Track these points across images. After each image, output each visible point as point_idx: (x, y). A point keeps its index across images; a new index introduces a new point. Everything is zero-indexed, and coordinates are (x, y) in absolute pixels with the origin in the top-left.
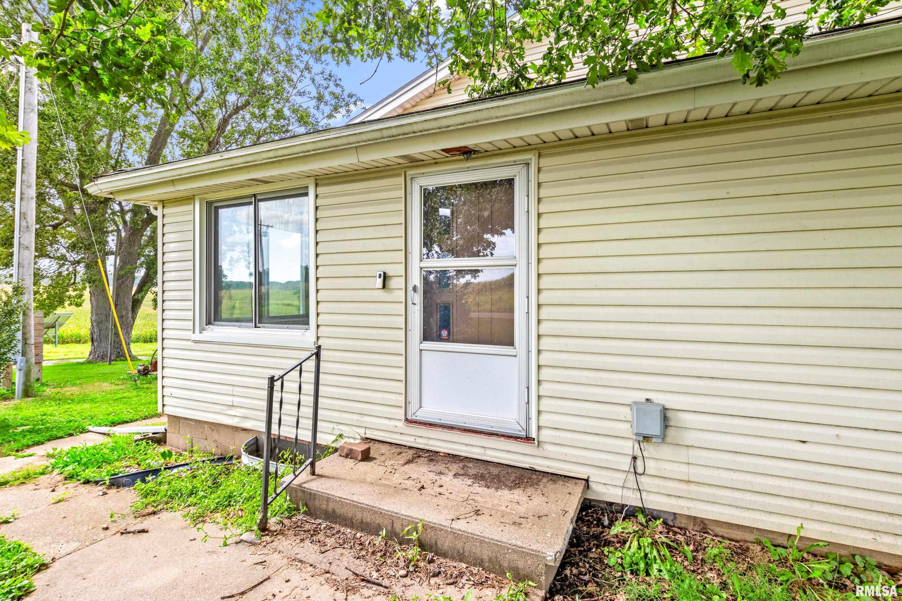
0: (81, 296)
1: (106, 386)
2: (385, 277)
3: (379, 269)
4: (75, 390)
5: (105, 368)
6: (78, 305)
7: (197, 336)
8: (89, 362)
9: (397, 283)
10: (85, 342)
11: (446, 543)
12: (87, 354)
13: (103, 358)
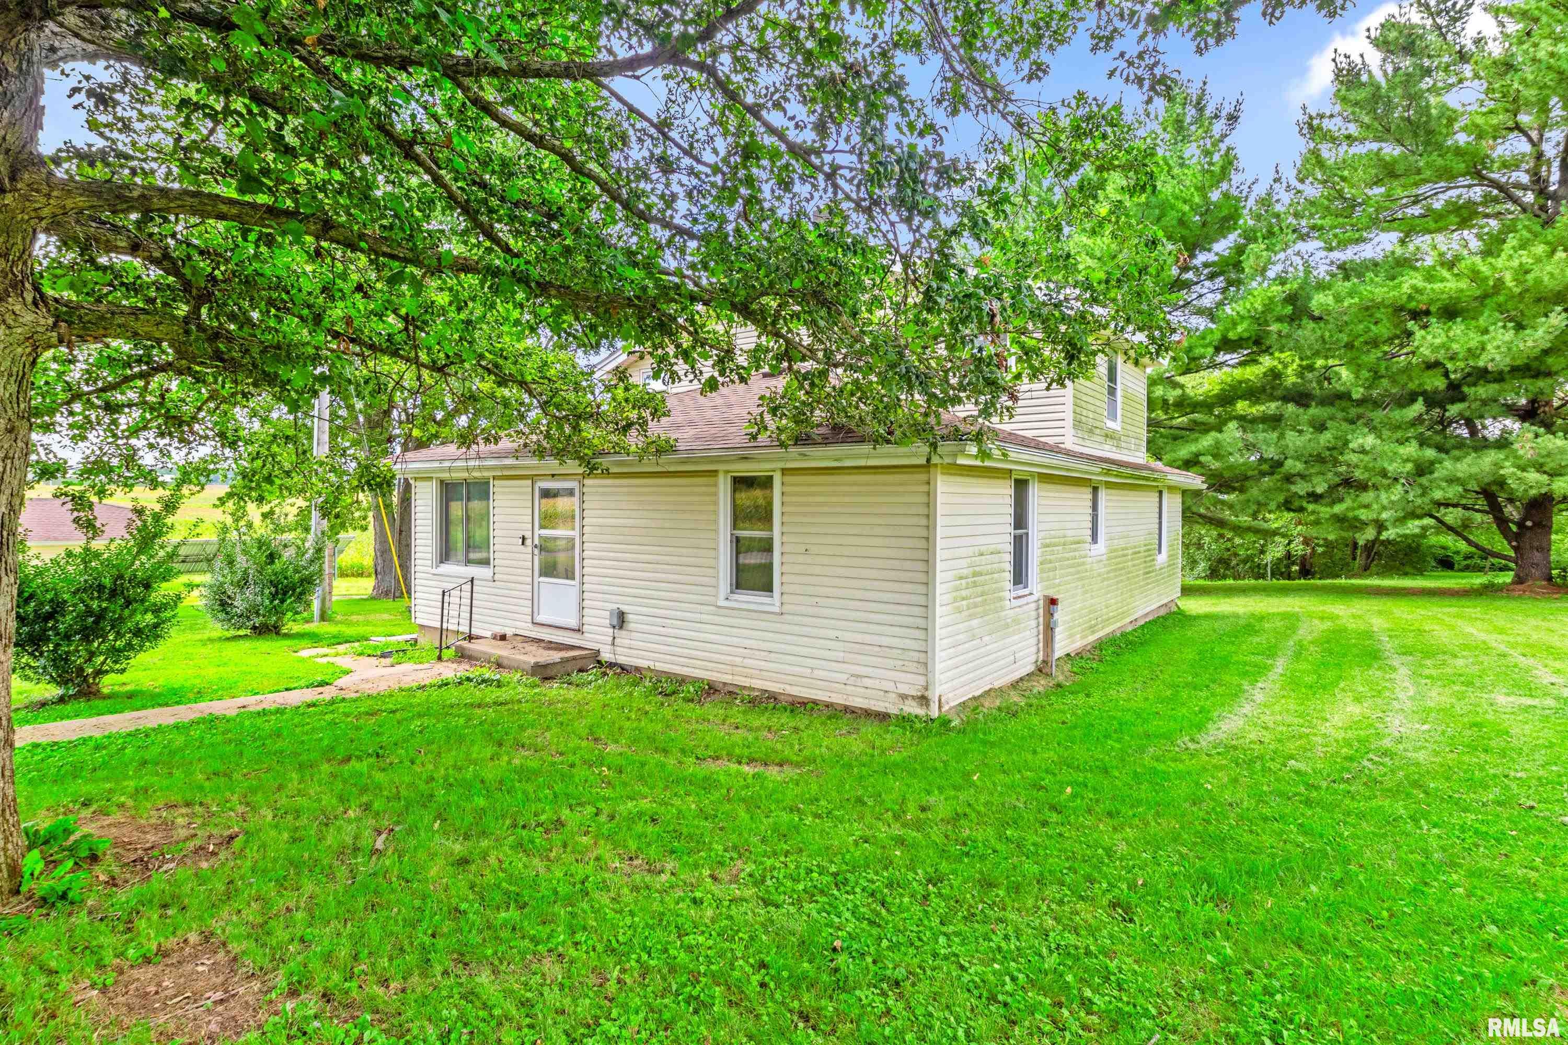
0: (365, 518)
1: (386, 616)
2: (524, 539)
3: (521, 534)
4: (361, 618)
5: (389, 603)
6: (364, 529)
7: (434, 571)
8: (373, 598)
9: (528, 542)
10: (369, 576)
11: (505, 662)
12: (370, 591)
13: (387, 594)
